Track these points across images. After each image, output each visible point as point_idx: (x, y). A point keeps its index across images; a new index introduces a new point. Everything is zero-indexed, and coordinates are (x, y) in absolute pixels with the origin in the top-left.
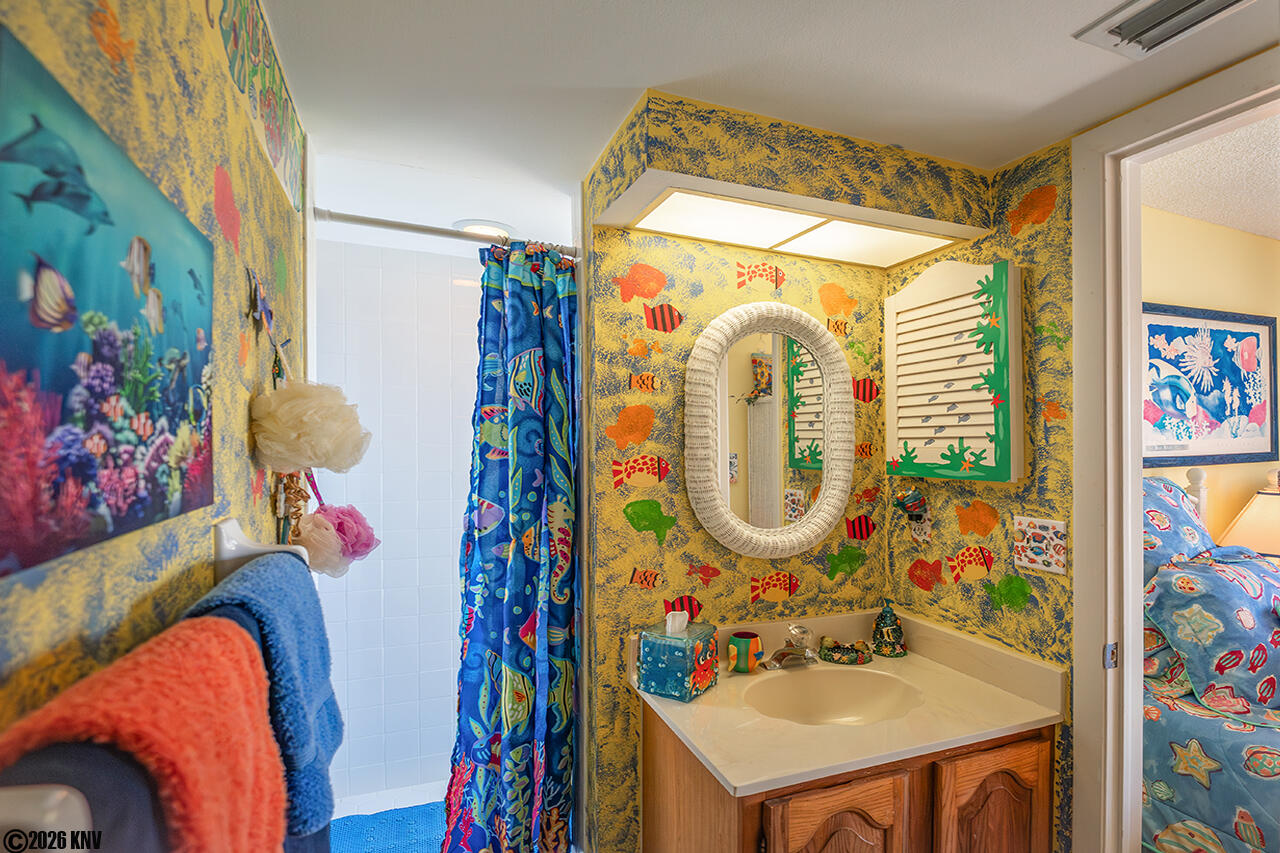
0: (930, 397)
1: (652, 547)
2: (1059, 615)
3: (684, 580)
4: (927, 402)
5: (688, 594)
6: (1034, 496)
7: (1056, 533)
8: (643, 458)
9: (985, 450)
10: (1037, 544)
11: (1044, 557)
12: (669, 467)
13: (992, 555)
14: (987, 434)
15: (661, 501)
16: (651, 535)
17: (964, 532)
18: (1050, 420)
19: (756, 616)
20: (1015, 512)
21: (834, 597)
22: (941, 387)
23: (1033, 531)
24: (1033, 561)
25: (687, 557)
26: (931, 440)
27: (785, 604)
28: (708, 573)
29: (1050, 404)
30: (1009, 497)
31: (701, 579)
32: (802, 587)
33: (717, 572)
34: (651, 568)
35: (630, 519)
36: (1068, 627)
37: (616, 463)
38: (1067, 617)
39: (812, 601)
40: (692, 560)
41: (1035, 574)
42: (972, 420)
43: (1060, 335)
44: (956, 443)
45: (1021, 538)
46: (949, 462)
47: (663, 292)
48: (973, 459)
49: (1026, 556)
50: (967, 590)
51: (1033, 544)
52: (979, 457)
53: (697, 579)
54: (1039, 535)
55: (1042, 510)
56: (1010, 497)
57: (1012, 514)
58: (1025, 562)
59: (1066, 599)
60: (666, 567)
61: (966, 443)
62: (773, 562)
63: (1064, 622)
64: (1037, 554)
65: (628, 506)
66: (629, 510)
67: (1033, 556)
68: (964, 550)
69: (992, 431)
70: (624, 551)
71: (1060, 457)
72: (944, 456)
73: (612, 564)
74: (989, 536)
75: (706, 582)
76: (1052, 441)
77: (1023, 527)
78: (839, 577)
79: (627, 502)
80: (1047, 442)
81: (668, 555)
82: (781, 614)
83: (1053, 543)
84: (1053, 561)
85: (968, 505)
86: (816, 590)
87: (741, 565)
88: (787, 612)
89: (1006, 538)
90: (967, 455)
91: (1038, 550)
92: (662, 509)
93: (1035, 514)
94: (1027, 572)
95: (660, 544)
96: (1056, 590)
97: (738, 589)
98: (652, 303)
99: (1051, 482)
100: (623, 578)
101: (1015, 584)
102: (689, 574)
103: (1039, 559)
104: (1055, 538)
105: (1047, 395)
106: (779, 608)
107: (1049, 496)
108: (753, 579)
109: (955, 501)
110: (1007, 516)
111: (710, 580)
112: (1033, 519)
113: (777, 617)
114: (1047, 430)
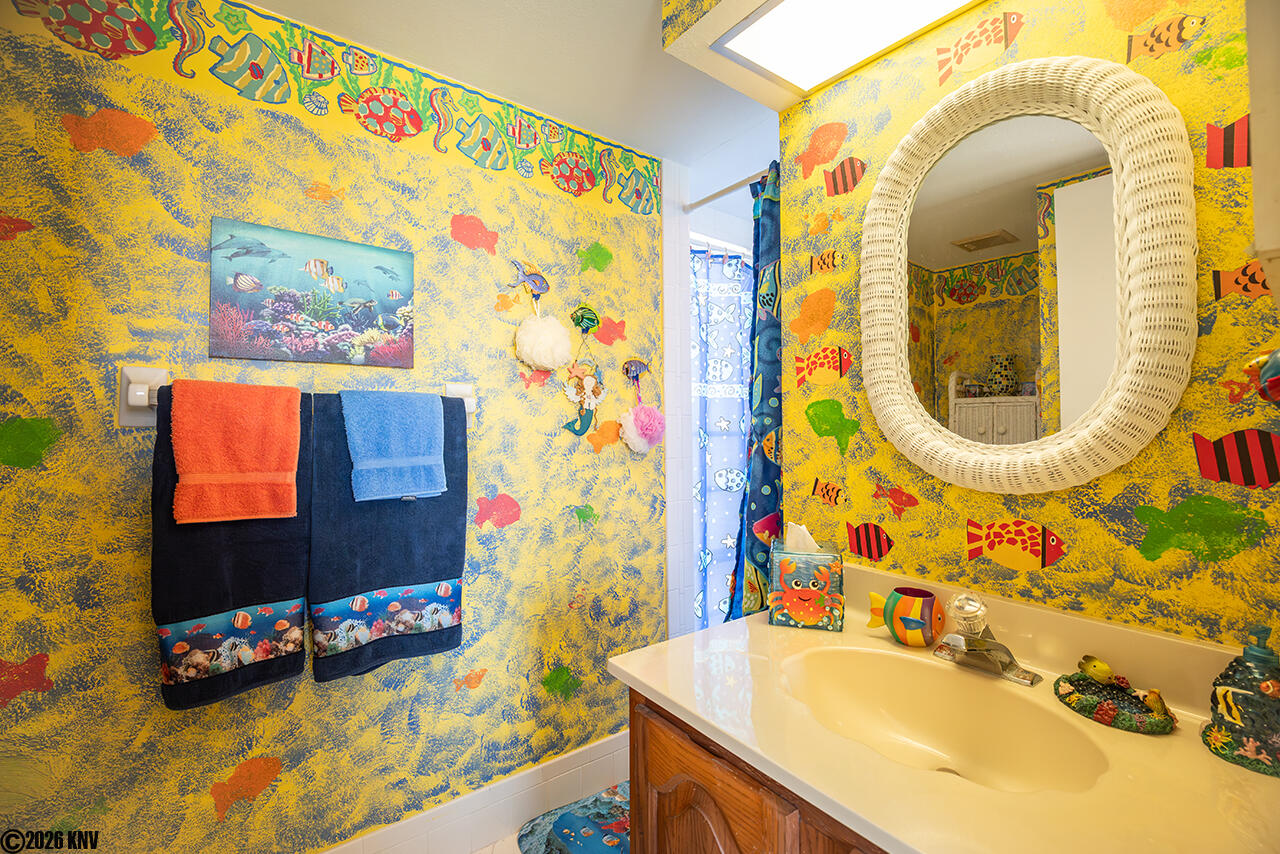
1: (833, 456)
3: (870, 501)
5: (875, 522)
8: (824, 350)
12: (852, 359)
15: (842, 400)
16: (832, 441)
19: (976, 581)
21: (1157, 595)
25: (873, 473)
27: (1033, 578)
28: (902, 501)
31: (891, 505)
32: (1072, 557)
33: (913, 501)
34: (833, 482)
35: (812, 423)
37: (798, 359)
39: (1099, 589)
40: (879, 479)
47: (845, 145)
53: (886, 506)
60: (848, 482)
62: (1009, 501)
65: (809, 407)
66: (810, 412)
70: (807, 457)
73: (796, 469)
75: (898, 512)
78: (1171, 557)
79: (810, 402)
81: (851, 468)
82: (1025, 594)
86: (1107, 571)
87: (949, 497)
88: (1037, 592)
92: (844, 411)
95: (843, 454)
97: (944, 532)
98: (831, 166)
100: (806, 488)
102: (876, 496)
106: (1021, 582)
108: (970, 523)
111: (902, 510)
113: (1016, 596)
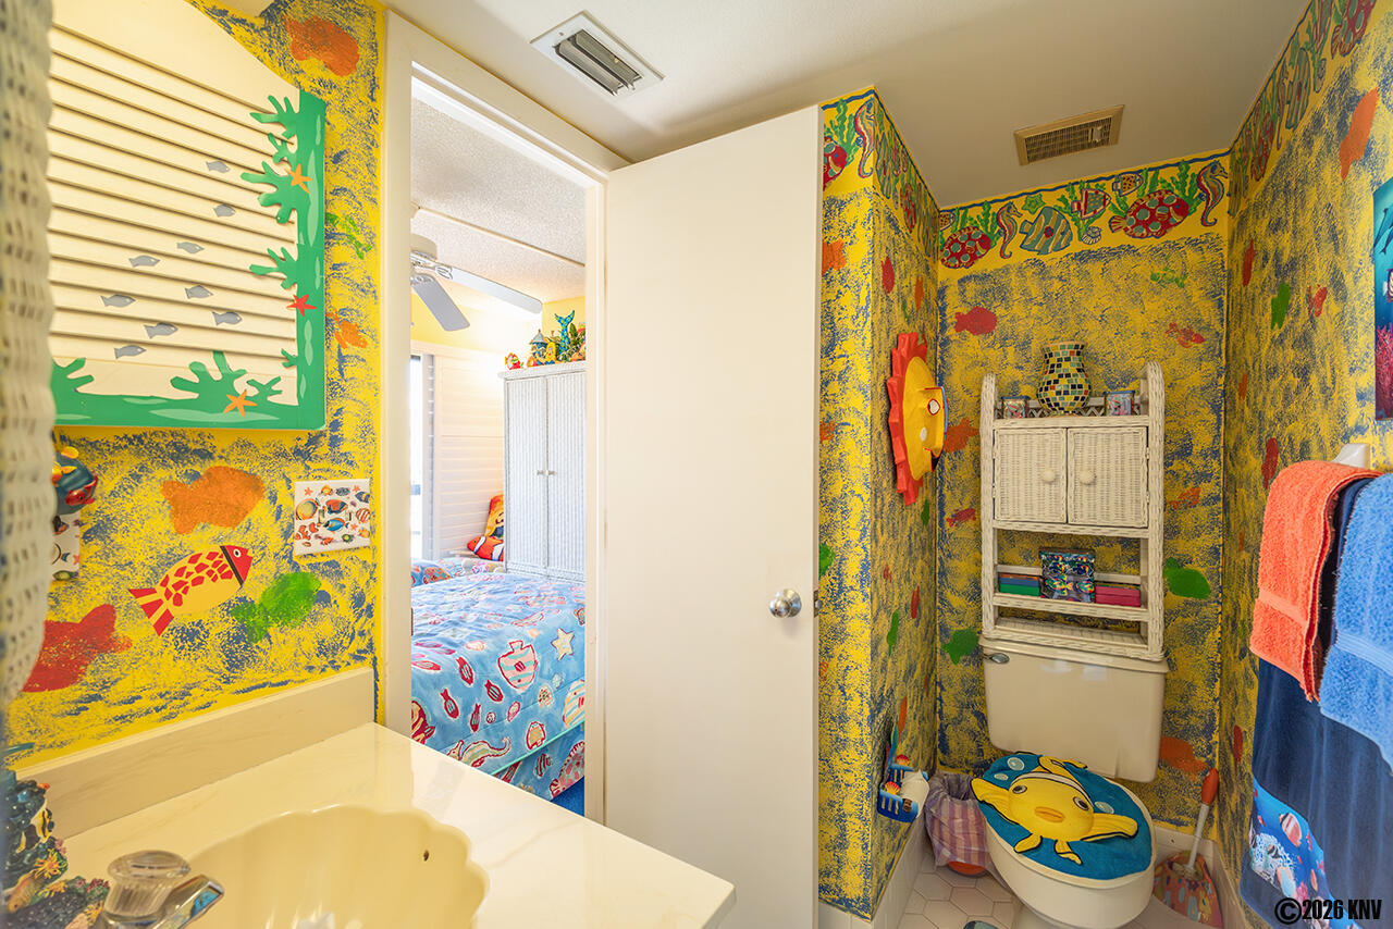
0: (135, 255)
2: (358, 600)
4: (129, 266)
6: (323, 449)
7: (359, 496)
9: (278, 379)
10: (334, 516)
11: (344, 531)
13: (249, 554)
14: (283, 352)
17: (182, 529)
18: (346, 347)
20: (292, 476)
22: (169, 245)
23: (329, 498)
24: (328, 541)
26: (134, 346)
29: (345, 324)
30: (281, 454)
36: (370, 612)
38: (368, 600)
41: (325, 559)
42: (246, 324)
43: (361, 239)
44: (209, 362)
45: (310, 512)
46: (195, 396)
48: (252, 392)
49: (317, 537)
50: (192, 636)
51: (328, 517)
52: (266, 389)
54: (336, 502)
55: (336, 467)
56: (284, 455)
57: (289, 481)
58: (316, 547)
59: (368, 576)
61: (234, 364)
63: (364, 607)
64: (333, 529)
67: (329, 534)
68: (184, 562)
69: (293, 350)
71: (359, 397)
72: (178, 383)
74: (244, 523)
76: (348, 374)
77: (313, 496)
80: (342, 374)
83: (355, 509)
84: (356, 533)
85: (195, 476)
89: (278, 518)
90: (240, 385)
91: (335, 524)
93: (327, 475)
94: (314, 561)
96: (355, 569)
99: (348, 429)
101: (293, 586)
103: (337, 535)
104: (357, 501)
105: (342, 311)
107: (344, 448)
109: (161, 474)
110: (280, 485)
112: (324, 483)
114: (342, 359)
